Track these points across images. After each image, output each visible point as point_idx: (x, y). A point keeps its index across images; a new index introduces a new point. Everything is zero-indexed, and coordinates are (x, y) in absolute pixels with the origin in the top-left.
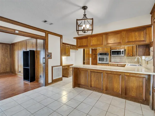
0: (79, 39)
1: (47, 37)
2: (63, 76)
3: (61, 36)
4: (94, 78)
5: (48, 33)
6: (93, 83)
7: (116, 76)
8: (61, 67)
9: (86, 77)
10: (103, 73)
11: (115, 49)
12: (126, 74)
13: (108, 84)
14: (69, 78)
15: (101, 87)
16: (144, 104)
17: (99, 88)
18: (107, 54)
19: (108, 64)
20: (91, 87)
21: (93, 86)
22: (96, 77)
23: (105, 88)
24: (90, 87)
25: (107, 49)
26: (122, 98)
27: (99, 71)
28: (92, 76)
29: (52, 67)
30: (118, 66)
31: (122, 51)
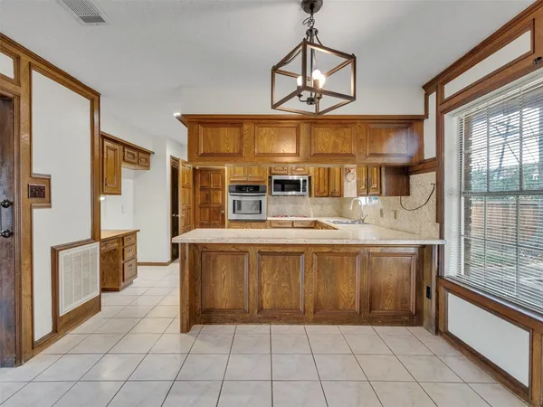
0: (199, 123)
1: (24, 84)
2: (104, 290)
3: (94, 97)
4: (273, 274)
5: (30, 66)
6: (267, 295)
7: (345, 258)
8: (97, 245)
9: (239, 277)
10: (306, 256)
11: (283, 172)
12: (372, 250)
13: (322, 289)
14: (121, 293)
15: (299, 303)
16: (413, 326)
17: (291, 309)
18: (260, 190)
19: (264, 221)
20: (261, 309)
21: (266, 305)
22: (279, 272)
23: (312, 306)
24: (258, 312)
25: (259, 171)
26: (361, 323)
27: (290, 250)
28: (265, 271)
29: (55, 252)
30: (293, 227)
31: (301, 180)
